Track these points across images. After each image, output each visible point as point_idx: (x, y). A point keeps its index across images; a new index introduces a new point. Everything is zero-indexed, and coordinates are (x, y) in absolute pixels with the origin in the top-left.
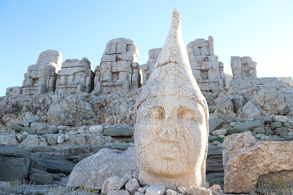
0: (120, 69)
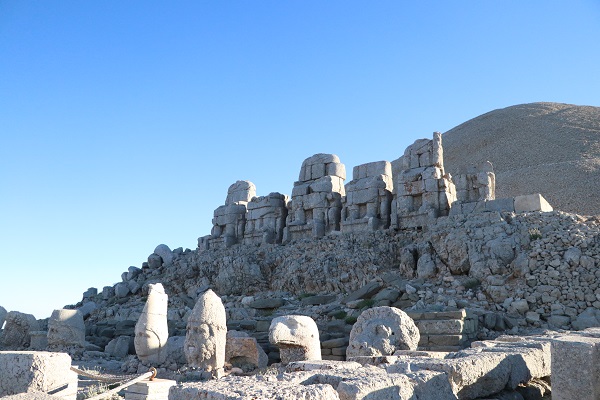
0: (312, 206)
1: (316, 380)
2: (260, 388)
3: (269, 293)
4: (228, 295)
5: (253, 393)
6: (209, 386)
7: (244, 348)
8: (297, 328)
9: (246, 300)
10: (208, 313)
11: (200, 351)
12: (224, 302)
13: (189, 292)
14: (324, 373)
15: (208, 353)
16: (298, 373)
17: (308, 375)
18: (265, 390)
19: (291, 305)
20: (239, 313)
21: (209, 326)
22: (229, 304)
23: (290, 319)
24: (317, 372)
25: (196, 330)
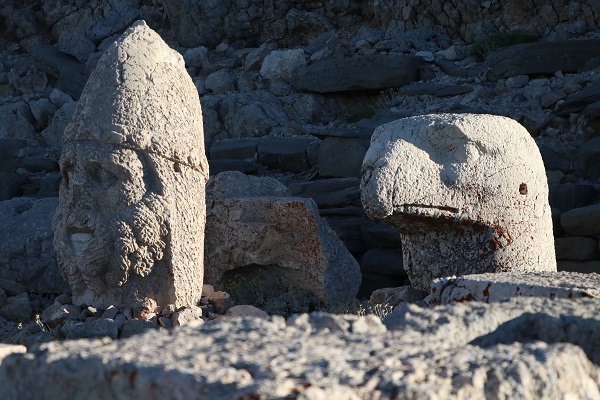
1: (525, 331)
2: (322, 352)
3: (364, 36)
4: (211, 46)
5: (298, 370)
6: (143, 349)
7: (273, 237)
8: (464, 157)
9: (279, 61)
10: (137, 108)
11: (114, 246)
12: (195, 70)
13: (63, 35)
14: (558, 309)
15: (144, 252)
16: (461, 309)
17: (497, 316)
18: (339, 358)
19: (445, 80)
20: (252, 109)
21: (144, 155)
22: (217, 79)
23: (439, 127)
24: (530, 305)
25: (95, 173)
